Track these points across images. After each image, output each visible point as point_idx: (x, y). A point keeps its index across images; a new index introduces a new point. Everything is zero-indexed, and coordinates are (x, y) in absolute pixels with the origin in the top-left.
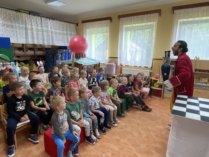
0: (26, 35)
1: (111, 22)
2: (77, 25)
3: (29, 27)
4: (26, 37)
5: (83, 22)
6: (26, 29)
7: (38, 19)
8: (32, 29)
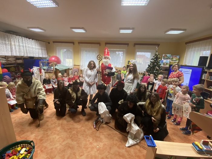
0: (11, 49)
1: (74, 44)
2: (49, 43)
3: (13, 43)
4: (11, 51)
5: (54, 42)
6: (11, 44)
7: (20, 38)
8: (15, 45)
